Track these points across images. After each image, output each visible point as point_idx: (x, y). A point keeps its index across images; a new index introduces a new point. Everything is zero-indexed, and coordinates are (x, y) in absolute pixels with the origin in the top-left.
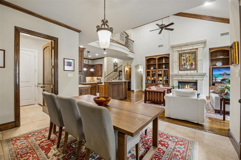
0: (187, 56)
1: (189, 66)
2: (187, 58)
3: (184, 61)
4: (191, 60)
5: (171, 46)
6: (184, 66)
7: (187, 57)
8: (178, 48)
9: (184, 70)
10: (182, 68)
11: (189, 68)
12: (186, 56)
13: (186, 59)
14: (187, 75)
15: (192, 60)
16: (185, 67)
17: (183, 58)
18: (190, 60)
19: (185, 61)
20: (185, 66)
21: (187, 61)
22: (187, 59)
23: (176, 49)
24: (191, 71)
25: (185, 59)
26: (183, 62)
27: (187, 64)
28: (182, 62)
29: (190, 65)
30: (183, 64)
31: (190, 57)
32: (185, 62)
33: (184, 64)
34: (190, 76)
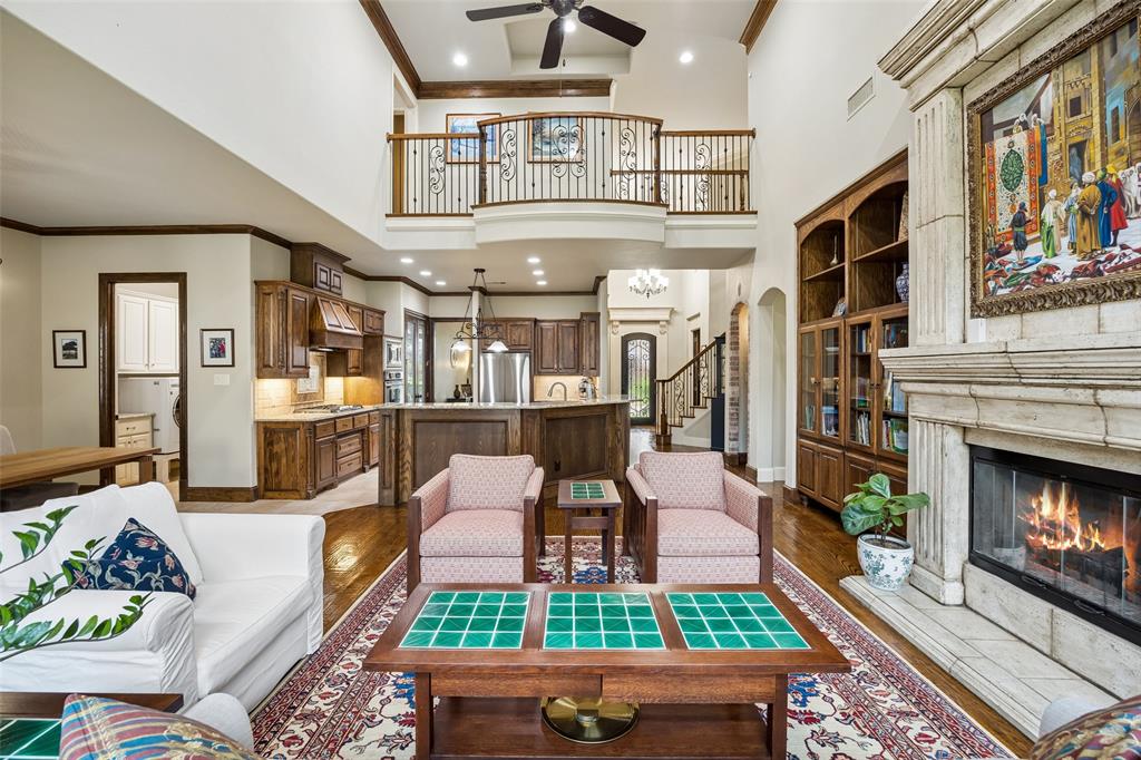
0: (1048, 100)
1: (1065, 241)
2: (1048, 129)
3: (1011, 185)
4: (1093, 151)
5: (886, 65)
6: (1013, 256)
7: (1045, 119)
8: (941, 57)
9: (1018, 306)
10: (1000, 273)
11: (1076, 273)
12: (1034, 108)
13: (1040, 151)
14: (1017, 376)
15: (1104, 143)
16: (1025, 264)
17: (1000, 145)
18: (1080, 148)
19: (1026, 178)
20: (1021, 245)
21: (1043, 180)
22: (1051, 148)
23: (931, 65)
24: (1107, 308)
25: (1025, 159)
26: (1002, 194)
27: (1048, 214)
28: (992, 201)
29: (1085, 215)
30: (1004, 221)
31: (1075, 107)
32: (1024, 194)
33: (1019, 221)
34: (1064, 379)
